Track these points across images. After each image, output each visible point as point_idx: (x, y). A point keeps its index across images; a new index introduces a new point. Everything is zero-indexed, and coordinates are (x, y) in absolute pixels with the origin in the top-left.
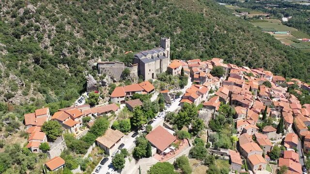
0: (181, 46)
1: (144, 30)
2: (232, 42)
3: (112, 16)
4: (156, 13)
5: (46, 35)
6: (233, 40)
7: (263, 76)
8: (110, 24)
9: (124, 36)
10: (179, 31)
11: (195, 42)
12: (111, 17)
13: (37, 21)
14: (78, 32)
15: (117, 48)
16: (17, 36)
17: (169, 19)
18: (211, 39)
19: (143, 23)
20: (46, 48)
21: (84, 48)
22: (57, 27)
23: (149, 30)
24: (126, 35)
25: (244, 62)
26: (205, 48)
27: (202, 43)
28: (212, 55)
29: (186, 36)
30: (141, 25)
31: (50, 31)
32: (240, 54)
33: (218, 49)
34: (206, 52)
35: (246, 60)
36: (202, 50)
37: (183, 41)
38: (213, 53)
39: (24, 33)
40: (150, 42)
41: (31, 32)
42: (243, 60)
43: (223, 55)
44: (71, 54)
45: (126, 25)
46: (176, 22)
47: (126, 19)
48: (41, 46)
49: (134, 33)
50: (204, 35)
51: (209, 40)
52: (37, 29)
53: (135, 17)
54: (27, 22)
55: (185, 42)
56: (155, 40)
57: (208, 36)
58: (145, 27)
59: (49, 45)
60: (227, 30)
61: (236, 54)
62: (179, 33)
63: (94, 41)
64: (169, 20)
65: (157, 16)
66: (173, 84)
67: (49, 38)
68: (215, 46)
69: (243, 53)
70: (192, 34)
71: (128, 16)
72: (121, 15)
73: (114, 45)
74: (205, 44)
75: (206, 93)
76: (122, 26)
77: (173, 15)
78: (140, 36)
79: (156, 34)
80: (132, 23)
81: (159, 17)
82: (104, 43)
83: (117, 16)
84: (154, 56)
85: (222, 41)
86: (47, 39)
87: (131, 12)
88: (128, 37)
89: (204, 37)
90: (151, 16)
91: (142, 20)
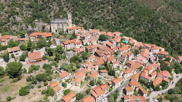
0: (130, 27)
1: (112, 15)
2: (167, 29)
3: (96, 6)
4: (123, 6)
5: (53, 11)
8: (93, 10)
9: (97, 17)
10: (132, 18)
11: (139, 25)
12: (95, 6)
13: (51, 5)
15: (88, 22)
16: (41, 10)
17: (130, 10)
18: (152, 25)
20: (51, 17)
22: (60, 8)
23: (115, 16)
24: (99, 17)
25: (170, 43)
26: (145, 30)
27: (144, 27)
28: (148, 35)
29: (135, 22)
30: (111, 12)
31: (55, 10)
32: (169, 37)
33: (154, 32)
34: (145, 33)
35: (172, 42)
36: (143, 31)
39: (44, 9)
40: (111, 22)
41: (47, 9)
42: (169, 41)
43: (156, 36)
45: (102, 11)
46: (133, 13)
47: (104, 8)
48: (49, 16)
50: (147, 22)
51: (150, 25)
52: (50, 8)
53: (110, 8)
54: (47, 4)
55: (133, 25)
56: (115, 21)
57: (150, 23)
58: (113, 13)
59: (52, 16)
61: (166, 37)
67: (54, 13)
68: (153, 30)
69: (171, 37)
70: (139, 21)
71: (106, 7)
72: (102, 6)
73: (88, 20)
74: (146, 27)
75: (79, 44)
76: (100, 11)
77: (133, 8)
78: (107, 18)
79: (118, 18)
80: (107, 11)
81: (124, 9)
82: (82, 19)
83: (99, 6)
84: (59, 22)
85: (159, 28)
86: (53, 13)
87: (109, 5)
88: (100, 18)
89: (147, 23)
90: (120, 8)
91: (113, 10)
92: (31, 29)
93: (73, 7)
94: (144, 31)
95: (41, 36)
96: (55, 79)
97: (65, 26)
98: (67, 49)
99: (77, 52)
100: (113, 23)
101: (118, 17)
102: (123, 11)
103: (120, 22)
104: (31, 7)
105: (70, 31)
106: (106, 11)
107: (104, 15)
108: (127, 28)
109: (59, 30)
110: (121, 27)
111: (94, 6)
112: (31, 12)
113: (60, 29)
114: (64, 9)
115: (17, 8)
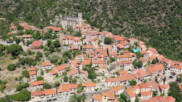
0: (180, 39)
1: (163, 23)
3: (147, 12)
8: (140, 16)
9: (142, 24)
12: (145, 12)
13: (97, 7)
14: (112, 15)
16: (87, 12)
21: (107, 22)
22: (104, 11)
23: (166, 24)
24: (145, 23)
30: (163, 20)
31: (99, 12)
39: (90, 11)
41: (92, 11)
44: (100, 23)
45: (152, 18)
47: (155, 15)
48: (91, 17)
52: (95, 10)
53: (164, 15)
54: (94, 6)
56: (163, 31)
58: (165, 21)
59: (94, 17)
63: (118, 21)
65: (181, 16)
71: (159, 14)
72: (155, 12)
73: (129, 26)
75: (77, 42)
76: (149, 18)
78: (155, 26)
79: (169, 28)
80: (158, 18)
83: (151, 12)
84: (70, 19)
86: (96, 15)
87: (164, 11)
88: (145, 25)
90: (177, 16)
91: (167, 18)
93: (118, 11)
95: (52, 29)
96: (38, 65)
97: (74, 24)
98: (64, 43)
99: (71, 48)
100: (160, 32)
101: (170, 26)
103: (169, 33)
104: (79, 8)
105: (77, 29)
106: (156, 18)
107: (152, 23)
108: (175, 41)
110: (168, 38)
111: (143, 12)
112: (77, 12)
113: (69, 26)
114: (107, 12)
115: (66, 8)
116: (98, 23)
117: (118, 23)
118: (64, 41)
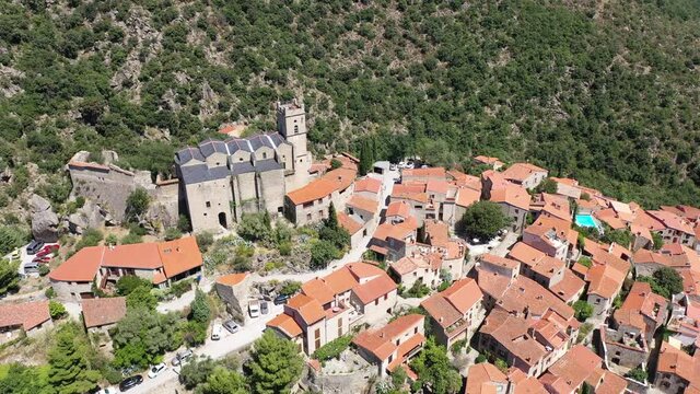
0: (500, 102)
1: (410, 50)
2: (658, 101)
3: (333, 11)
4: (454, 7)
5: (135, 53)
6: (662, 96)
7: (683, 237)
8: (320, 31)
9: (347, 65)
10: (504, 59)
11: (542, 93)
12: (329, 13)
13: (120, 19)
14: (219, 50)
15: (313, 96)
16: (70, 53)
17: (486, 24)
18: (594, 87)
19: (411, 33)
20: (127, 84)
21: (218, 91)
22: (167, 34)
23: (423, 52)
24: (355, 62)
25: (685, 165)
26: (570, 112)
27: (562, 98)
28: (585, 135)
29: (519, 77)
30: (405, 36)
31: (146, 44)
32: (676, 140)
33: (608, 119)
34: (570, 125)
35: (693, 160)
36: (560, 117)
37: (508, 89)
38: (590, 129)
39: (87, 46)
40: (415, 83)
41: (101, 45)
42: (681, 158)
43: (620, 138)
44: (183, 104)
45: (364, 35)
46: (501, 33)
47: (369, 20)
48: (115, 81)
49: (378, 58)
50: (573, 77)
51: (586, 90)
52: (117, 37)
53: (395, 15)
54: (99, 18)
55: (513, 92)
56: (430, 80)
57: (585, 78)
58: (414, 41)
59: (135, 77)
60: (655, 64)
61: (662, 139)
62: (504, 63)
63: (257, 74)
64: (484, 26)
65: (455, 14)
66: (285, 253)
67: (142, 61)
68: (601, 111)
69: (686, 139)
70: (538, 72)
71: (377, 12)
72: (359, 7)
73: (309, 86)
74: (571, 100)
76: (353, 36)
77: (498, 15)
78: (392, 66)
79: (440, 64)
80: (383, 31)
81: (460, 18)
82: (282, 82)
83: (346, 9)
84: (235, 159)
85: (627, 97)
86: (137, 63)
87: (388, 1)
88: (359, 66)
89: (571, 81)
90: (439, 13)
91: (412, 24)
92: (54, 218)
93: (232, 24)
94: (564, 117)
95: (131, 270)
97: (275, 183)
99: (390, 361)
100: (424, 87)
101: (441, 57)
102: (456, 31)
103: (455, 84)
104: (16, 40)
105: (308, 210)
106: (379, 32)
107: (376, 53)
108: (487, 110)
109: (239, 212)
110: (460, 104)
111: (323, 14)
112: (17, 67)
113: (242, 204)
114: (190, 39)
116: (172, 103)
117: (263, 85)
118: (317, 333)
